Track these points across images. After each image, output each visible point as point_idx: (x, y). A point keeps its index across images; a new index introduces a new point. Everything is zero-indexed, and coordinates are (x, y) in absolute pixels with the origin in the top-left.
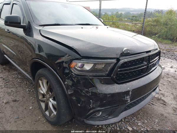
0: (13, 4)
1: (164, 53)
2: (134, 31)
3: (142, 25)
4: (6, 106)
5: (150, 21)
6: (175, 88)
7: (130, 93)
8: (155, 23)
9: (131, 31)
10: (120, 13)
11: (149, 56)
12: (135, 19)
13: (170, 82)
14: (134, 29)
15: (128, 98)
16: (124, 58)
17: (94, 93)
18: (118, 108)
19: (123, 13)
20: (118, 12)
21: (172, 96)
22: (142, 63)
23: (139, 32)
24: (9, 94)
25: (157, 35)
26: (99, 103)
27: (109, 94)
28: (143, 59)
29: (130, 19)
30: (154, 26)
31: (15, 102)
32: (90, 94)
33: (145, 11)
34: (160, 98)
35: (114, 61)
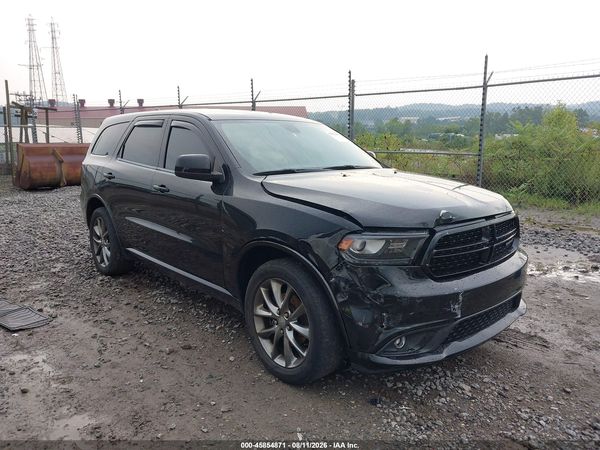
0: (171, 127)
1: (546, 235)
2: (454, 176)
3: (476, 159)
4: (172, 357)
5: (500, 147)
6: (573, 315)
7: (461, 298)
8: (515, 152)
9: (444, 176)
10: (403, 120)
11: (492, 226)
12: (453, 137)
13: (560, 301)
14: (453, 169)
15: (457, 308)
16: (442, 228)
17: (389, 296)
18: (439, 329)
19: (414, 119)
20: (396, 119)
21: (564, 331)
22: (479, 239)
23: (469, 179)
24: (167, 336)
25: (523, 186)
26: (400, 317)
27: (419, 298)
28: (479, 232)
29: (436, 137)
30: (512, 159)
31: (189, 351)
32: (382, 300)
33: (482, 110)
34: (533, 334)
35: (425, 234)
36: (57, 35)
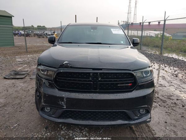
7: (65, 100)
15: (63, 104)
22: (88, 78)
27: (47, 94)
28: (88, 75)
35: (56, 70)
36: (137, 3)
